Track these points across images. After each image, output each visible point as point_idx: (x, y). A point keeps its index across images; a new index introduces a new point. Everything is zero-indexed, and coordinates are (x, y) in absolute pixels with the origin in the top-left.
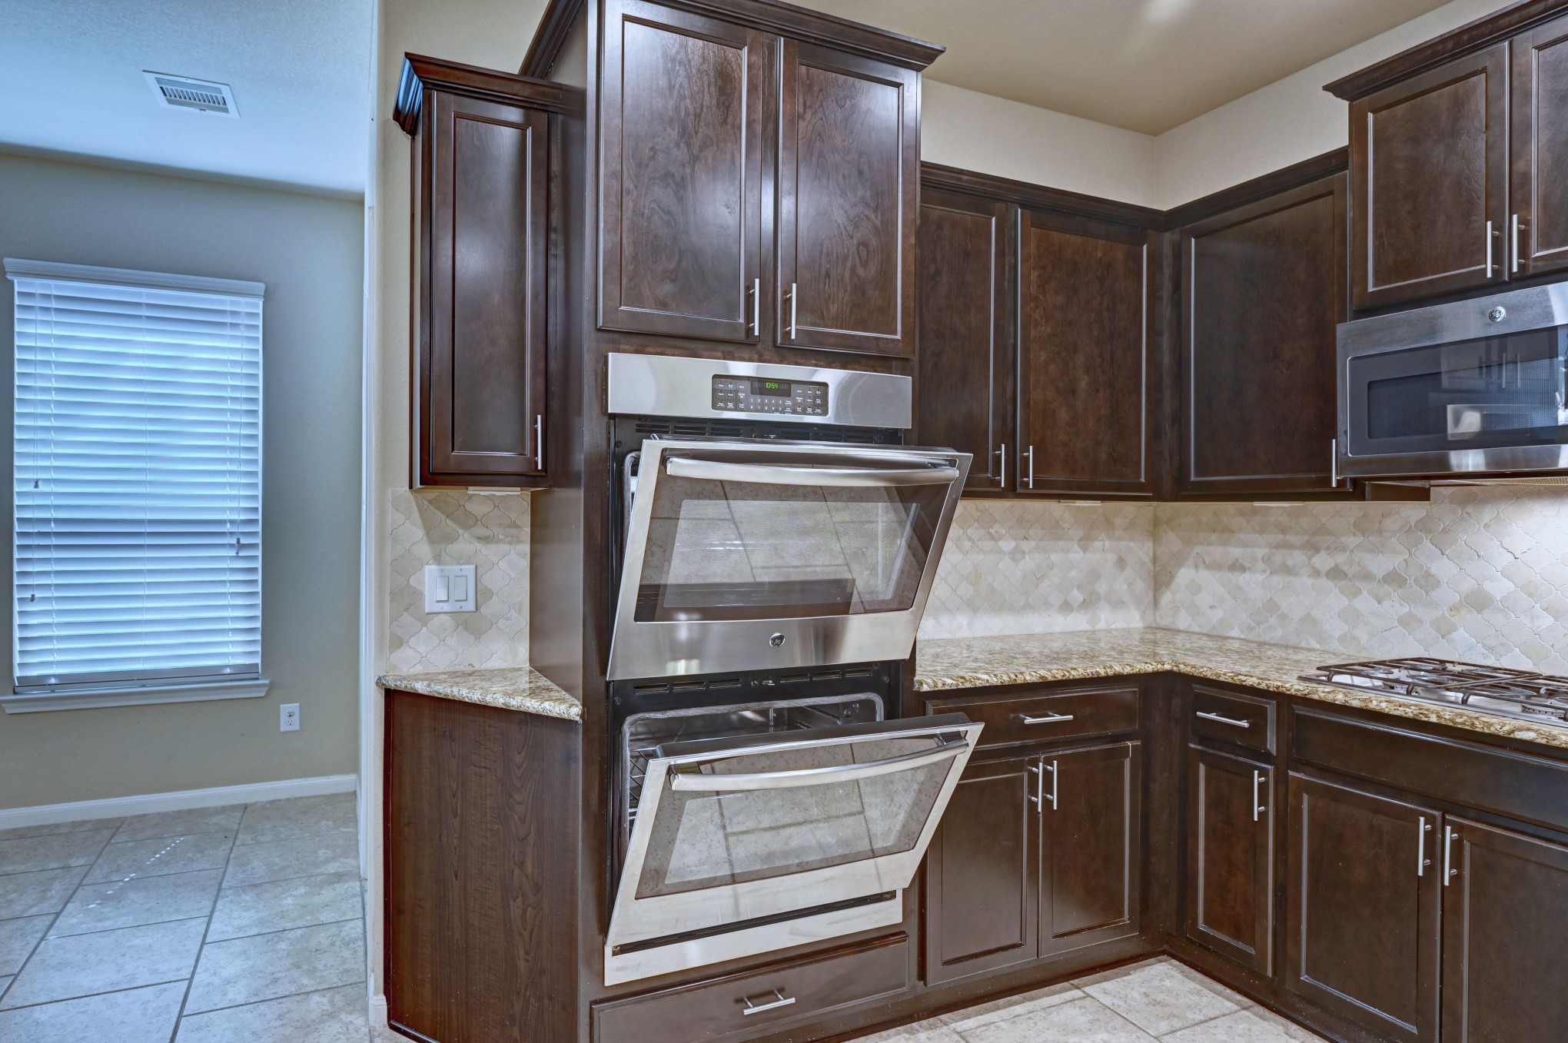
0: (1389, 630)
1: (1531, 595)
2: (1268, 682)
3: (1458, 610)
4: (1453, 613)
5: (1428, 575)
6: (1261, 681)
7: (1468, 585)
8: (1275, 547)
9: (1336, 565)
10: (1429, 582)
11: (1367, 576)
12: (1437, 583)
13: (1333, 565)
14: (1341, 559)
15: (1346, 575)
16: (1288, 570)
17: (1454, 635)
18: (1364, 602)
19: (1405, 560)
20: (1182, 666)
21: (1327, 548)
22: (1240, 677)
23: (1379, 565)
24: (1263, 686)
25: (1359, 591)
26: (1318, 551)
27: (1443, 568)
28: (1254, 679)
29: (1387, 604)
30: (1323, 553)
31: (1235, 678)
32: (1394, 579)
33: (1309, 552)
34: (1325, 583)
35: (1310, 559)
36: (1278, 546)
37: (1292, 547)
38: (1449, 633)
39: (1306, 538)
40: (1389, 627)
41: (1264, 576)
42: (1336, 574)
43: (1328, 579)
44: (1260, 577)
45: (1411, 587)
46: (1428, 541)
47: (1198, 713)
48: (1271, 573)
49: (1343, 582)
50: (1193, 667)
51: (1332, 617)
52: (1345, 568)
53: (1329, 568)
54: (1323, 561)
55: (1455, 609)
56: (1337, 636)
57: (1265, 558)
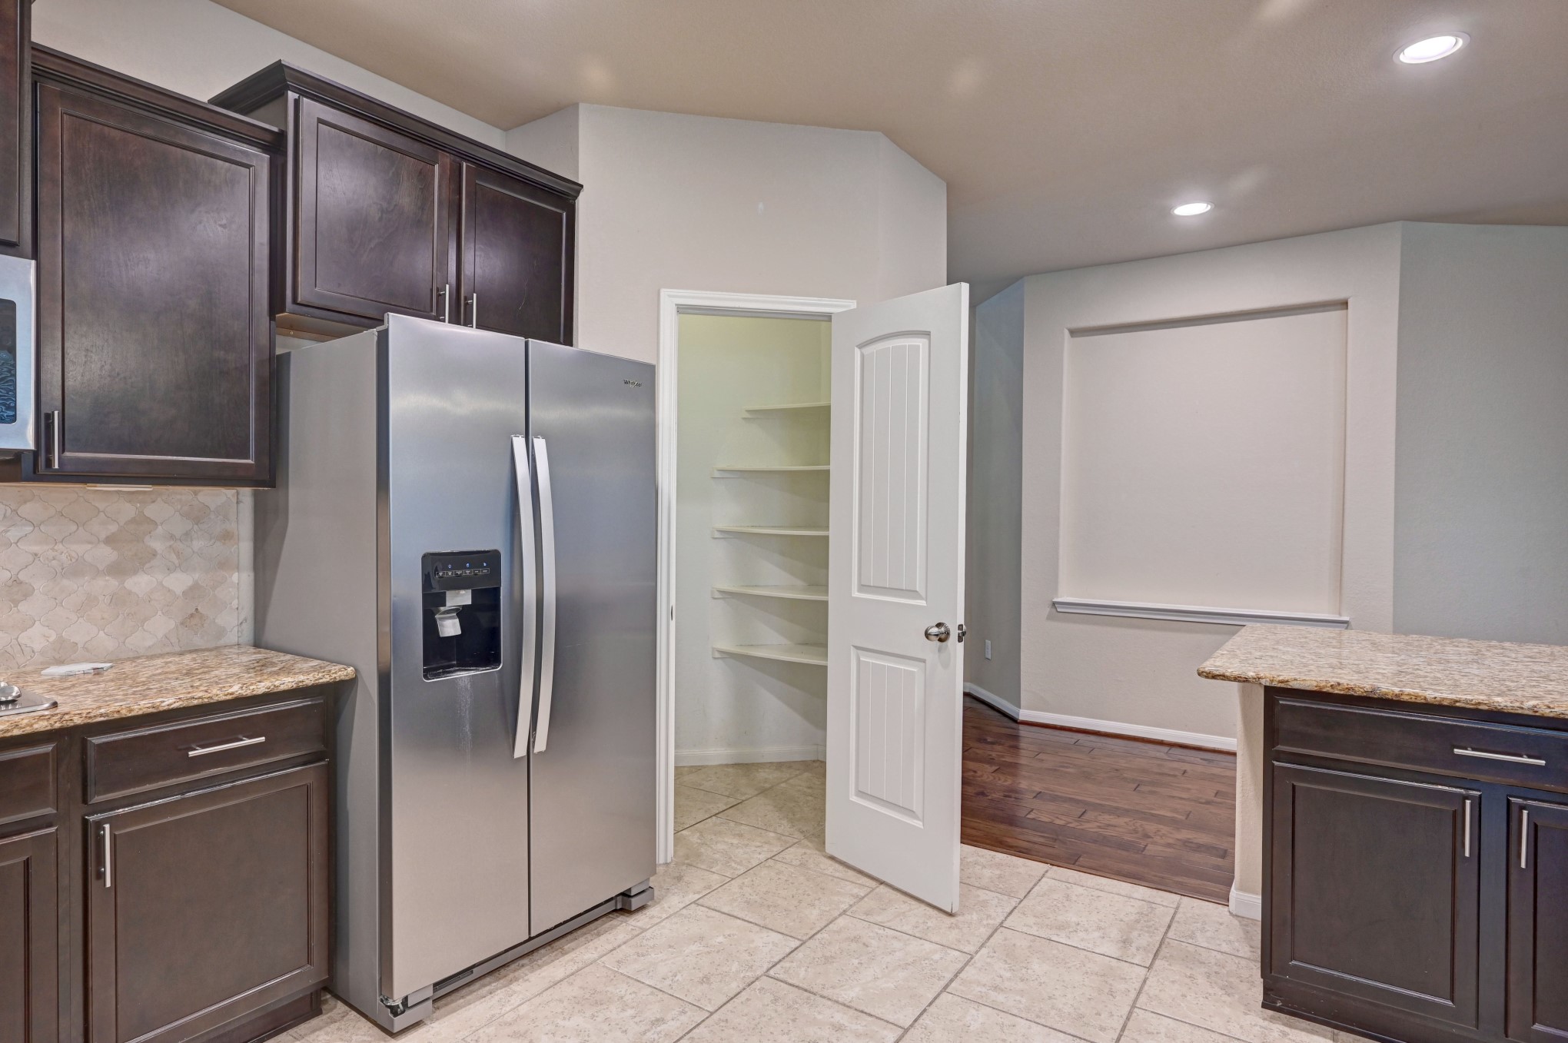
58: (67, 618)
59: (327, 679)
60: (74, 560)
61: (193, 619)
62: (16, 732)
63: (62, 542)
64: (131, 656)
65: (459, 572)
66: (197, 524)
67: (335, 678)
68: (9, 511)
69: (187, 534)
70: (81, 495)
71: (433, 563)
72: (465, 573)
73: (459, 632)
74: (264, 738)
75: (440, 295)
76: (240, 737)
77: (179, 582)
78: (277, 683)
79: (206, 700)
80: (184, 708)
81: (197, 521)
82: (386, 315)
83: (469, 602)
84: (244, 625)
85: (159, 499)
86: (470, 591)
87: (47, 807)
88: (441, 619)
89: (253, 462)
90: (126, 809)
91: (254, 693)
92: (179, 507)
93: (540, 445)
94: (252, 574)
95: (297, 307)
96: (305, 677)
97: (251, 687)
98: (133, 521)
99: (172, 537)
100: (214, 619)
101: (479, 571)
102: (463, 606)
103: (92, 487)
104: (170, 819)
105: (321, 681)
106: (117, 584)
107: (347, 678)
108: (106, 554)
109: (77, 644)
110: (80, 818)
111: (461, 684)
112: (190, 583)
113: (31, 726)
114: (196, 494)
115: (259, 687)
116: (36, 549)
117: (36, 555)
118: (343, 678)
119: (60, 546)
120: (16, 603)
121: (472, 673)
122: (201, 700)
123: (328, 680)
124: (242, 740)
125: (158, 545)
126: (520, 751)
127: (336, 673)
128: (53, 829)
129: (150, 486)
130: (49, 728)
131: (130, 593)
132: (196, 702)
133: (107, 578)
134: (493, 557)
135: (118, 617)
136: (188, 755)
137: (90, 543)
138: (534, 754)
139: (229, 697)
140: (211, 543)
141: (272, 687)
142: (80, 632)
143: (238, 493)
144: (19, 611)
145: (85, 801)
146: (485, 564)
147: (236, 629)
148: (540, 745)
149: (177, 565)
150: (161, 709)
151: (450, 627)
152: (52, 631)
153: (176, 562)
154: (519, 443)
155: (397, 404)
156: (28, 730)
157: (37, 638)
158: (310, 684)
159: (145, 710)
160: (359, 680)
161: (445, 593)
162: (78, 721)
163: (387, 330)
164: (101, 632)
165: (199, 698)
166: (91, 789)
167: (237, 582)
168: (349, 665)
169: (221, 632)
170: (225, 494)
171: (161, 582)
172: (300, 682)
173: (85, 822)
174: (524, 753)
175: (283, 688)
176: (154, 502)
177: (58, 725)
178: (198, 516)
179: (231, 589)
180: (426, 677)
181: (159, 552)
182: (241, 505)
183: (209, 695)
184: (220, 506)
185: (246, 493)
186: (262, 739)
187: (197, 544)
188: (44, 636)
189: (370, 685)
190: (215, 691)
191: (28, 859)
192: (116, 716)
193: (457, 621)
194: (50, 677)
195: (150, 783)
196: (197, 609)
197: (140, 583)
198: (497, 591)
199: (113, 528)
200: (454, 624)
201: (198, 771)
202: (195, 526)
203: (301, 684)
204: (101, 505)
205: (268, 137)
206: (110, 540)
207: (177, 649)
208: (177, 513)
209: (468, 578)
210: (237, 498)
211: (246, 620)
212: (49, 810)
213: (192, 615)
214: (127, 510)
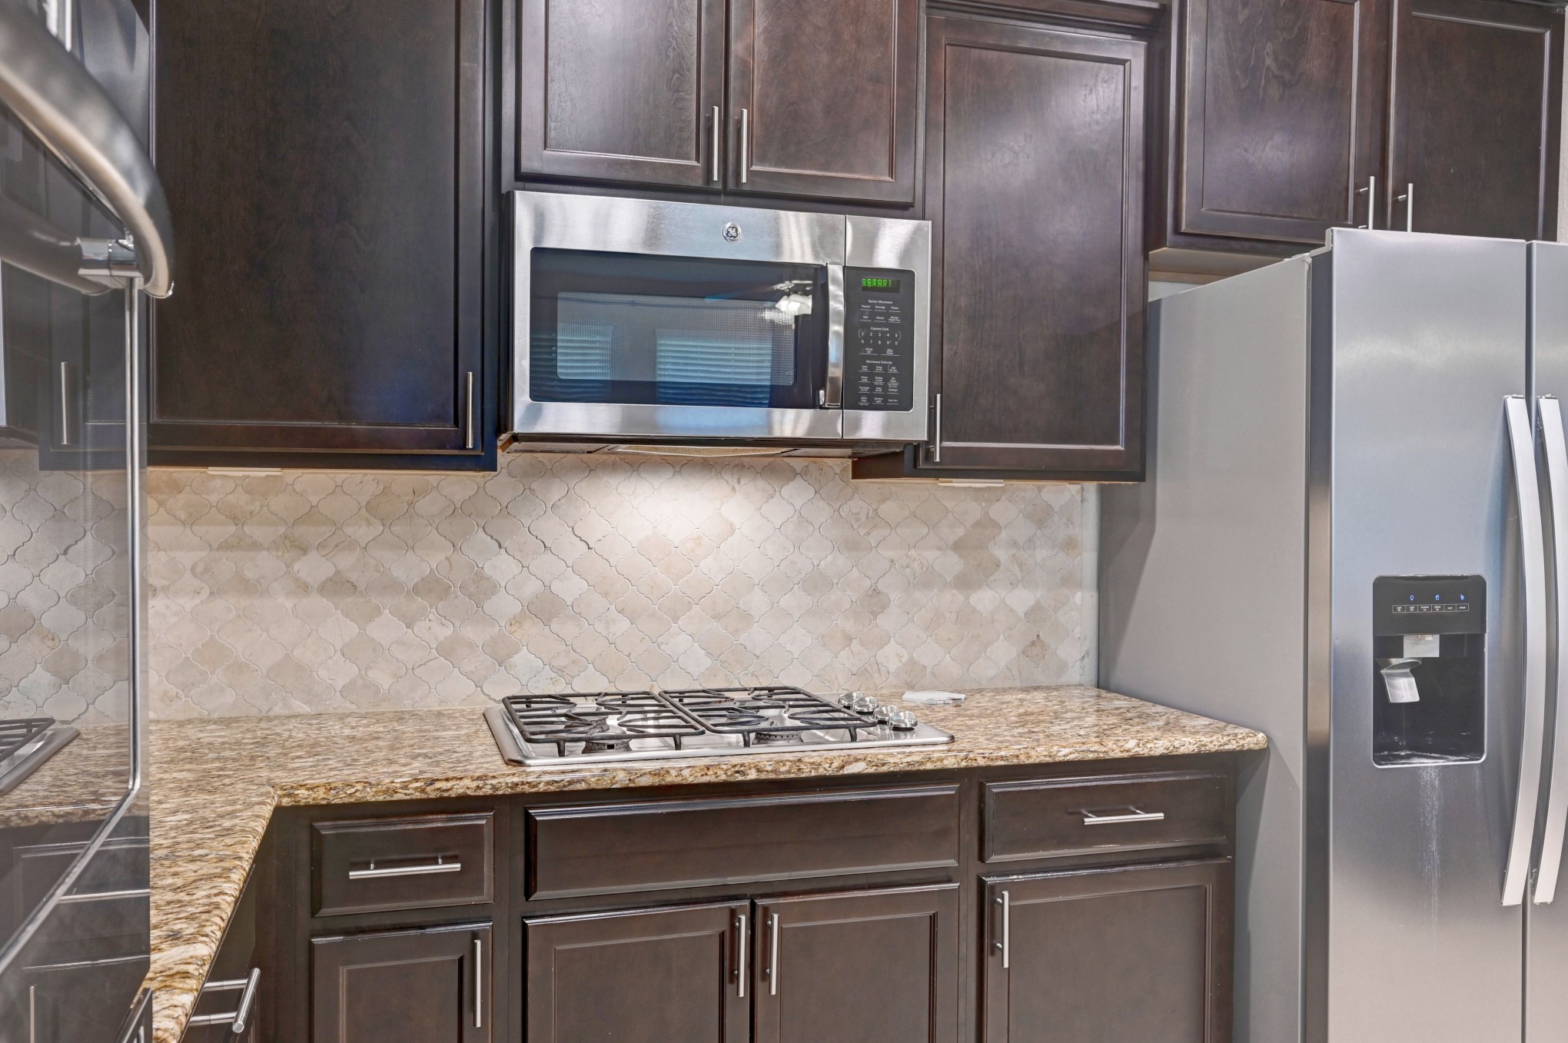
0: (425, 664)
1: (606, 595)
2: (494, 782)
3: (520, 623)
4: (514, 628)
5: (479, 577)
6: (481, 783)
7: (532, 587)
8: (220, 548)
9: (338, 572)
10: (481, 587)
11: (392, 587)
12: (494, 589)
13: (331, 572)
14: (346, 561)
15: (355, 587)
16: (248, 587)
17: (516, 659)
18: (385, 629)
19: (447, 558)
20: (302, 792)
21: (322, 546)
22: (438, 785)
23: (407, 568)
24: (487, 790)
25: (377, 611)
26: (305, 551)
27: (501, 567)
28: (467, 782)
29: (420, 626)
30: (313, 555)
31: (428, 789)
32: (432, 588)
33: (286, 555)
34: (319, 603)
35: (289, 566)
36: (226, 546)
37: (255, 546)
38: (510, 656)
39: (282, 530)
40: (424, 661)
41: (197, 601)
42: (337, 586)
43: (323, 596)
44: (189, 603)
45: (457, 597)
46: (481, 530)
47: (351, 873)
48: (212, 593)
49: (349, 600)
50: (329, 788)
51: (330, 658)
52: (353, 577)
53: (324, 579)
54: (314, 567)
55: (515, 621)
56: (339, 687)
57: (200, 569)
58: (918, 636)
59: (1232, 746)
60: (924, 569)
61: (1034, 648)
62: (929, 766)
63: (914, 547)
64: (975, 688)
65: (1425, 608)
66: (1040, 529)
67: (1243, 745)
68: (871, 511)
69: (1030, 540)
70: (932, 492)
71: (1387, 590)
72: (1434, 609)
73: (1417, 699)
74: (1162, 815)
75: (1359, 194)
76: (1132, 808)
77: (1022, 599)
78: (1177, 744)
79: (1101, 755)
80: (1079, 761)
81: (1041, 523)
82: (1328, 231)
83: (1436, 654)
84: (1086, 660)
85: (1004, 497)
86: (1438, 636)
87: (951, 858)
88: (1390, 675)
89: (1123, 449)
90: (1020, 877)
91: (1152, 753)
92: (1023, 506)
93: (1550, 410)
94: (1095, 594)
95: (1182, 239)
96: (1209, 740)
97: (1149, 745)
98: (978, 524)
99: (1015, 544)
100: (1056, 650)
101: (1454, 607)
102: (1424, 659)
103: (944, 483)
104: (1061, 898)
105: (1226, 747)
106: (962, 598)
107: (1257, 748)
108: (952, 564)
109: (925, 667)
110: (975, 877)
111: (1426, 777)
112: (1032, 602)
113: (942, 761)
114: (1040, 489)
115: (1157, 746)
116: (891, 554)
117: (892, 561)
118: (1252, 746)
119: (912, 552)
120: (875, 615)
121: (1441, 763)
122: (1096, 754)
123: (1235, 747)
124: (1135, 813)
125: (1001, 554)
126: (1512, 895)
127: (1243, 738)
128: (955, 885)
129: (1002, 481)
130: (956, 766)
131: (974, 611)
132: (1091, 756)
133: (954, 591)
134: (1474, 587)
135: (963, 638)
136: (1084, 822)
137: (939, 549)
138: (1533, 904)
139: (1125, 755)
140: (1055, 551)
141: (1171, 748)
142: (930, 654)
143: (1083, 489)
144: (877, 626)
145: (981, 858)
146: (1462, 597)
147: (1078, 664)
148: (1545, 892)
149: (1020, 579)
150: (1057, 759)
151: (1405, 690)
152: (904, 650)
153: (1019, 575)
154: (1516, 407)
155: (1344, 356)
156: (939, 765)
157: (892, 657)
158: (1213, 750)
159: (1042, 758)
160: (1272, 751)
161: (1403, 637)
162: (982, 762)
163: (1330, 254)
164: (947, 655)
165: (1095, 751)
166: (988, 846)
167: (1080, 603)
168: (1257, 729)
169: (1063, 667)
170: (1070, 490)
171: (1004, 599)
172: (1203, 745)
173: (981, 884)
174: (1519, 901)
175: (1183, 750)
176: (998, 500)
177: (964, 764)
178: (1041, 517)
179: (1073, 613)
180: (1379, 760)
181: (1002, 562)
182: (1085, 503)
183: (1104, 749)
184: (1063, 506)
185: (1091, 488)
186: (1160, 816)
187: (1042, 554)
188: (898, 655)
189: (1292, 762)
190: (1110, 745)
191: (934, 914)
192: (1015, 761)
193: (1413, 680)
194: (913, 704)
195: (1044, 850)
196: (1038, 636)
197: (984, 599)
198: (1477, 640)
199: (960, 532)
200: (1410, 684)
201: (1090, 845)
202: (1039, 532)
203: (1203, 749)
204: (949, 504)
205: (1144, 18)
206: (957, 547)
207: (1018, 684)
208: (1021, 514)
209: (1439, 617)
210: (1082, 496)
211: (1087, 653)
212: (952, 863)
213: (1033, 643)
214: (974, 510)
